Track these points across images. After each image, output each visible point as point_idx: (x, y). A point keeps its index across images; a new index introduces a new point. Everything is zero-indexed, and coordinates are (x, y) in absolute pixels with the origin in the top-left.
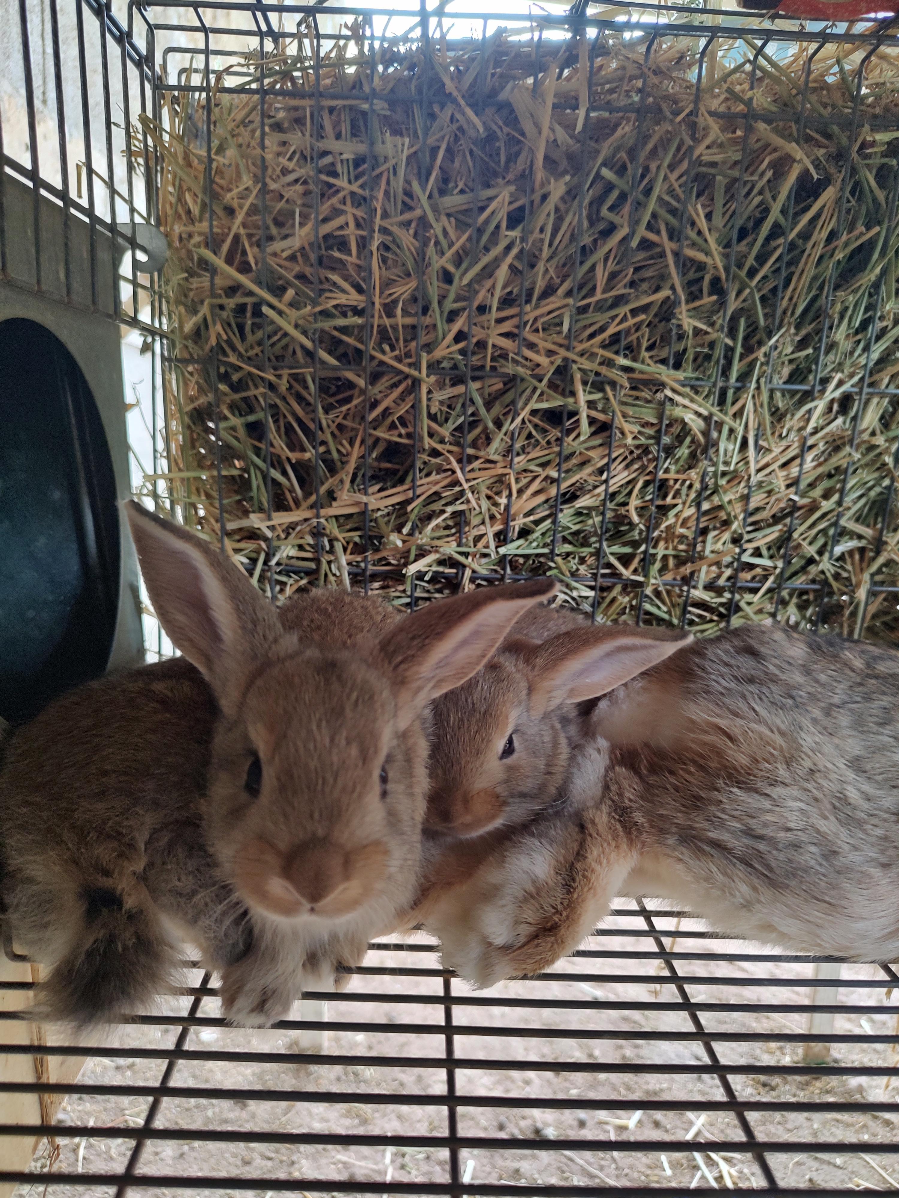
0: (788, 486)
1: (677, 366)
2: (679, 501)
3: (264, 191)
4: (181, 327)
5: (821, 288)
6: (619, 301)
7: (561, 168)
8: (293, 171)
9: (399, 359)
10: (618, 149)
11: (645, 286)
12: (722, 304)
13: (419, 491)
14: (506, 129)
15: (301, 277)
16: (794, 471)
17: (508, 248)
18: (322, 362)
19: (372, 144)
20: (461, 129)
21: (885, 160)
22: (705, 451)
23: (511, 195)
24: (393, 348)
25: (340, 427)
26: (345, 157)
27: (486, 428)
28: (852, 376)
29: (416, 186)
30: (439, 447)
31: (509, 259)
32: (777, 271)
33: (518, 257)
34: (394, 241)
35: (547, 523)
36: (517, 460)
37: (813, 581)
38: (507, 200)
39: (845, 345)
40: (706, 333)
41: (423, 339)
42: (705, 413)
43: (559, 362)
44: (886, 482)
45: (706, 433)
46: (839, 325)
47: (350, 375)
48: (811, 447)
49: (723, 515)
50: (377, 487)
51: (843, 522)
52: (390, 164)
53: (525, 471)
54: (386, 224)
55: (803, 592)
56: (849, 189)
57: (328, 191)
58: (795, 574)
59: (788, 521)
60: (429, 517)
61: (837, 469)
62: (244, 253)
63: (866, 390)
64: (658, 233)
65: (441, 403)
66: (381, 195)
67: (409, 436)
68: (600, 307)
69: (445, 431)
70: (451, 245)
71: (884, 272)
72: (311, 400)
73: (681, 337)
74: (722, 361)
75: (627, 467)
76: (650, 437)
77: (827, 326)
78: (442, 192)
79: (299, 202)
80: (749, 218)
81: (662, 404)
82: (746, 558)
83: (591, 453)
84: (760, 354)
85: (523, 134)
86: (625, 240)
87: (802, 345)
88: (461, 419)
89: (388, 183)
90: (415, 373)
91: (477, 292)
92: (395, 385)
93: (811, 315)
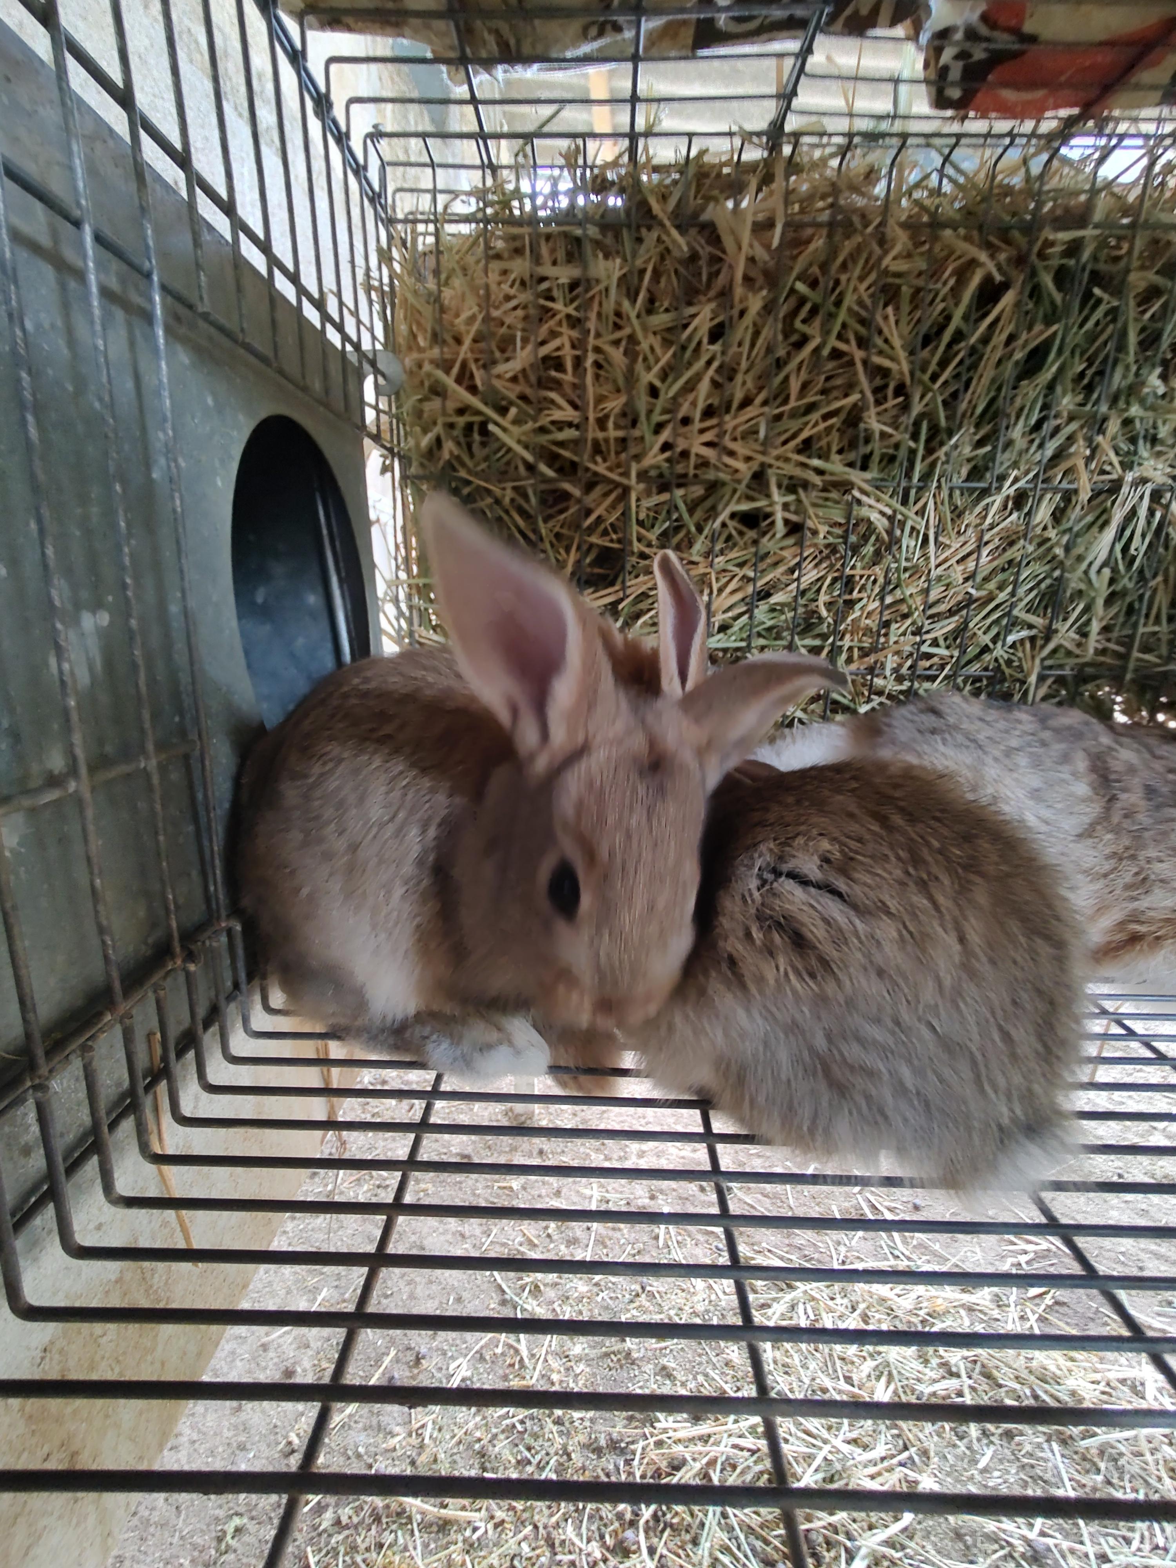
0: (966, 580)
1: (864, 468)
2: (864, 595)
3: (487, 319)
4: (418, 445)
5: (999, 389)
6: (811, 408)
7: (757, 285)
8: (514, 297)
9: (610, 469)
10: (811, 265)
11: (835, 393)
12: (905, 407)
13: (628, 591)
14: (709, 249)
15: (523, 397)
16: (971, 565)
17: (709, 363)
18: (542, 474)
19: (585, 267)
20: (668, 250)
21: (1064, 261)
22: (888, 548)
23: (713, 311)
24: (605, 460)
25: (558, 536)
26: (561, 281)
27: (689, 532)
28: (1027, 473)
29: (626, 304)
30: (647, 550)
31: (711, 372)
32: (957, 376)
33: (719, 370)
34: (606, 360)
35: (745, 618)
36: (717, 560)
37: (986, 669)
38: (709, 315)
39: (1020, 443)
40: (891, 436)
41: (633, 450)
42: (889, 512)
43: (755, 466)
44: (1057, 573)
45: (890, 532)
46: (1015, 424)
47: (567, 486)
48: (986, 543)
49: (904, 609)
50: (591, 590)
51: (1015, 612)
52: (601, 286)
53: (724, 571)
54: (599, 343)
55: (978, 679)
56: (1027, 293)
57: (546, 313)
58: (969, 662)
59: (964, 612)
60: (638, 616)
61: (1010, 562)
62: (472, 376)
63: (1040, 486)
64: (847, 341)
65: (648, 509)
66: (593, 315)
67: (619, 541)
68: (794, 414)
69: (652, 536)
70: (657, 361)
71: (1061, 370)
72: (532, 512)
73: (867, 440)
74: (905, 464)
75: (816, 566)
76: (839, 537)
77: (1004, 425)
78: (650, 311)
79: (520, 326)
80: (931, 326)
81: (850, 505)
82: (925, 648)
83: (786, 553)
84: (941, 453)
85: (724, 251)
86: (817, 350)
87: (980, 444)
88: (667, 524)
89: (600, 304)
90: (624, 481)
91: (680, 405)
92: (606, 495)
93: (988, 416)
